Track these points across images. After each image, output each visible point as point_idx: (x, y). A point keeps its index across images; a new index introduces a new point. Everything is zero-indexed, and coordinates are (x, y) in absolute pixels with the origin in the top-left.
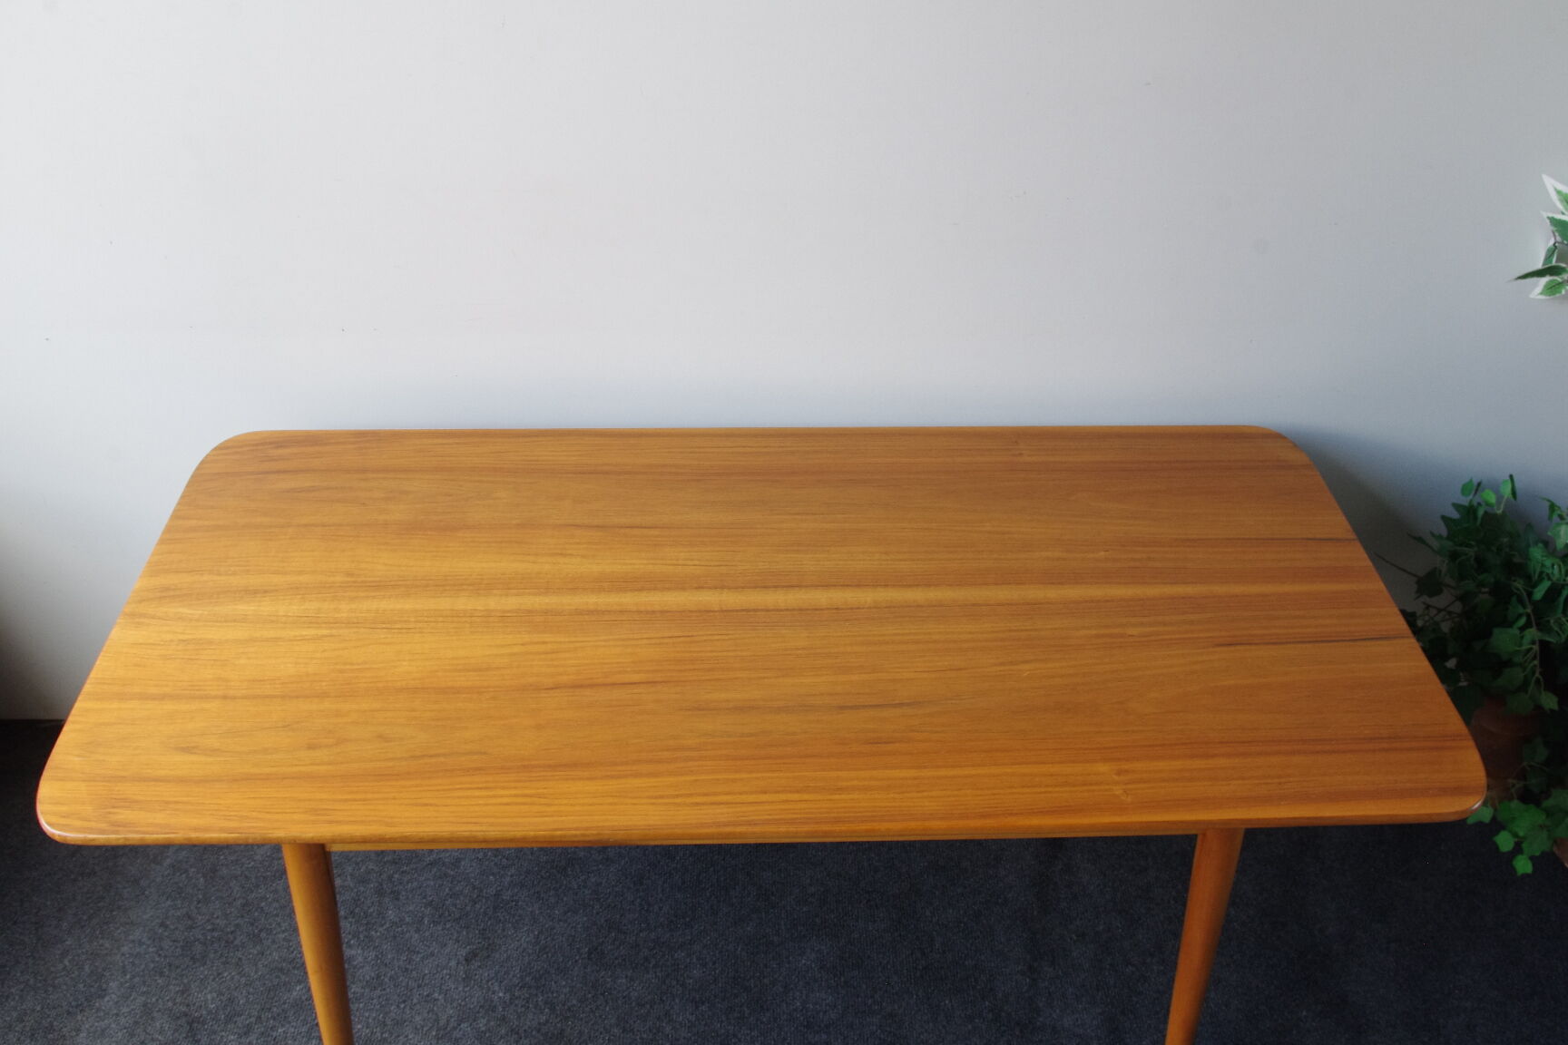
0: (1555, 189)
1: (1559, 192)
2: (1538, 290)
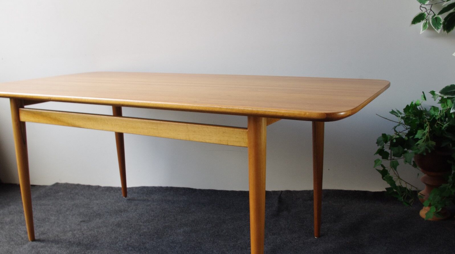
2: (422, 30)
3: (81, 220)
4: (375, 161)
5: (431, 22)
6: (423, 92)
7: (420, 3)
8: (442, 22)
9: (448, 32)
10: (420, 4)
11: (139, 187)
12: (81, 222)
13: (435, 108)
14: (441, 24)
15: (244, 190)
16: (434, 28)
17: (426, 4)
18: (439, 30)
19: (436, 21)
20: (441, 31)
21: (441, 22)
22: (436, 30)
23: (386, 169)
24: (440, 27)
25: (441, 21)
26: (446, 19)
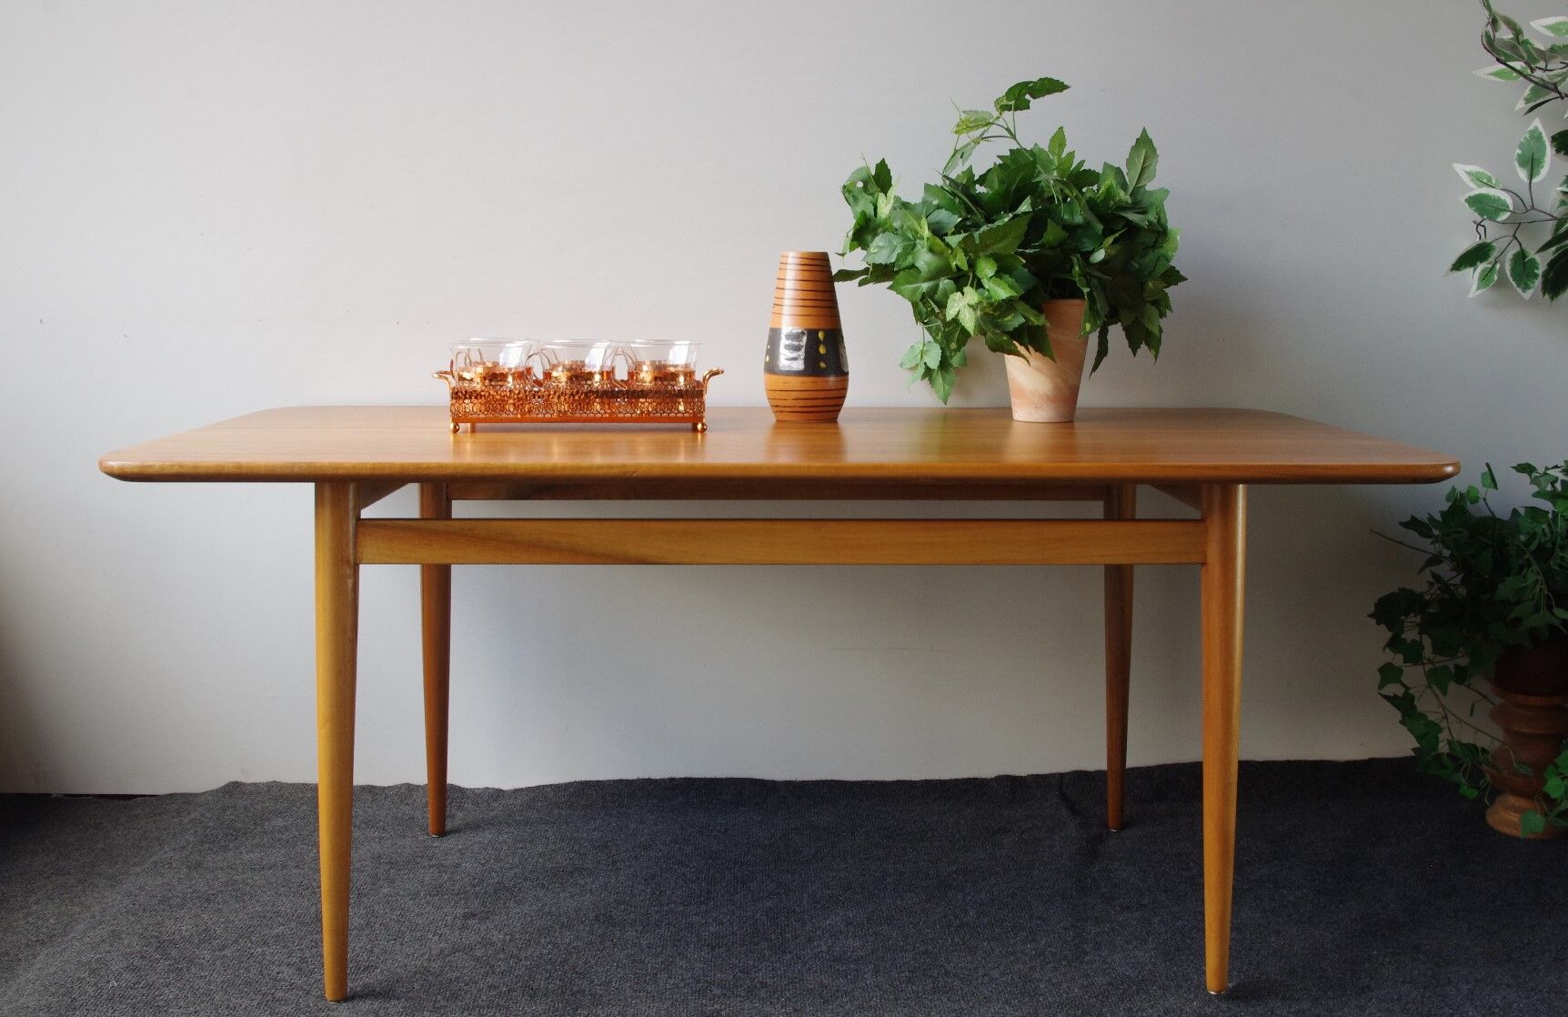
0: (1466, 172)
1: (1469, 173)
2: (1475, 287)
3: (460, 911)
4: (1381, 670)
5: (1508, 268)
6: (1488, 465)
7: (1481, 214)
8: (1540, 271)
9: (1552, 298)
10: (1479, 219)
11: (568, 786)
12: (466, 917)
13: (1534, 512)
14: (1536, 276)
15: (937, 778)
16: (1515, 286)
17: (1499, 219)
18: (1530, 292)
19: (1523, 267)
20: (1533, 295)
21: (1536, 271)
22: (1519, 290)
23: (1411, 691)
24: (1533, 283)
25: (1537, 269)
26: (1551, 265)
